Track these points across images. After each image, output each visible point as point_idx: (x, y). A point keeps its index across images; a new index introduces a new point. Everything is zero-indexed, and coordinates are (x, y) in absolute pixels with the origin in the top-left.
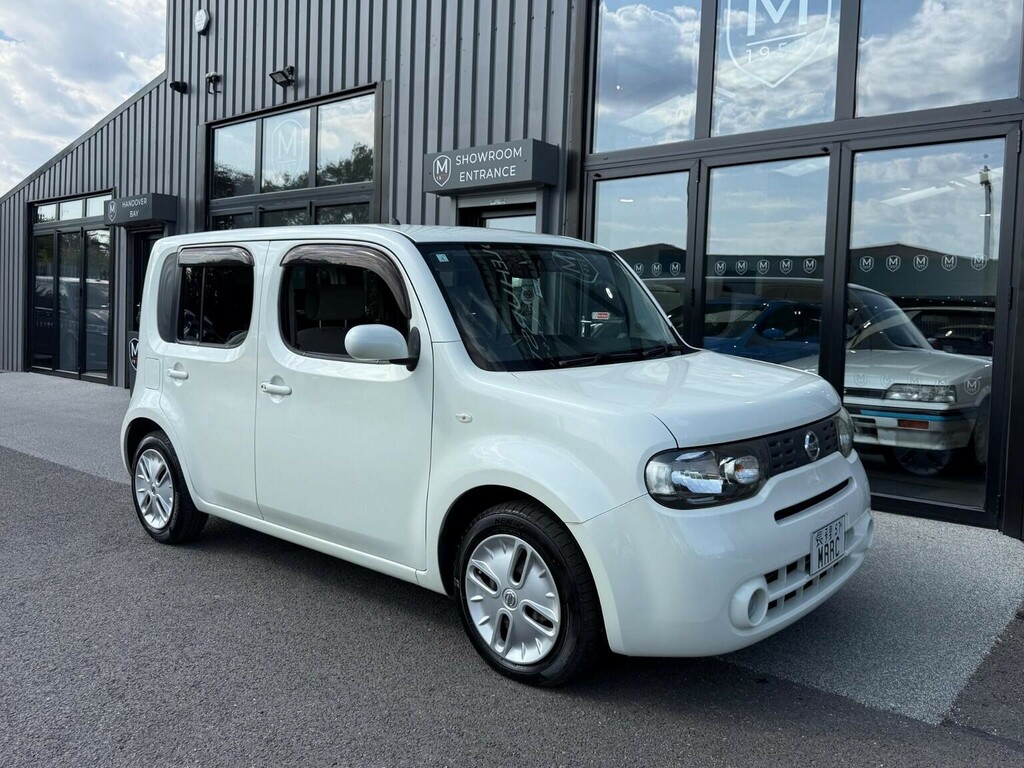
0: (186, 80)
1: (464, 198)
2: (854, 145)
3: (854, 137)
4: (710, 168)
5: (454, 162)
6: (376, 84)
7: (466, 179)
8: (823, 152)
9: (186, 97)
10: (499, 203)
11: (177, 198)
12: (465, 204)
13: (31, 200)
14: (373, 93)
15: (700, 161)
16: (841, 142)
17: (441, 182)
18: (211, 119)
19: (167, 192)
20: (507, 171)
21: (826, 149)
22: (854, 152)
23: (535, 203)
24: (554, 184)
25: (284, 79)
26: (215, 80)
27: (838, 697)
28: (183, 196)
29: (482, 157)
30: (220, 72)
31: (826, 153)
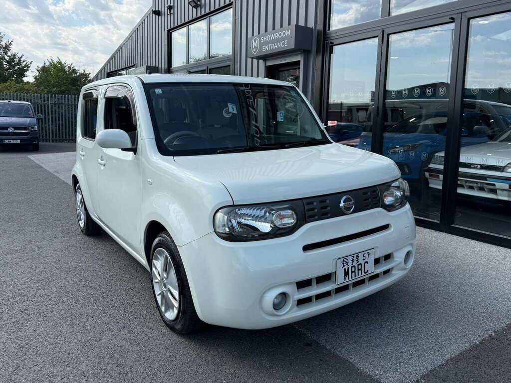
0: (160, 9)
1: (269, 60)
2: (469, 15)
3: (470, 9)
4: (389, 35)
5: (260, 40)
6: (232, 2)
7: (266, 50)
8: (451, 20)
9: (160, 17)
10: (284, 62)
11: (158, 67)
12: (269, 63)
13: (108, 72)
14: (232, 7)
15: (383, 31)
16: (462, 13)
17: (255, 52)
18: (169, 28)
19: (154, 65)
20: (283, 44)
21: (452, 18)
22: (469, 19)
23: (300, 61)
24: (310, 49)
25: (195, 4)
26: (170, 8)
27: (345, 361)
28: (160, 66)
29: (272, 37)
30: (172, 4)
31: (453, 20)
